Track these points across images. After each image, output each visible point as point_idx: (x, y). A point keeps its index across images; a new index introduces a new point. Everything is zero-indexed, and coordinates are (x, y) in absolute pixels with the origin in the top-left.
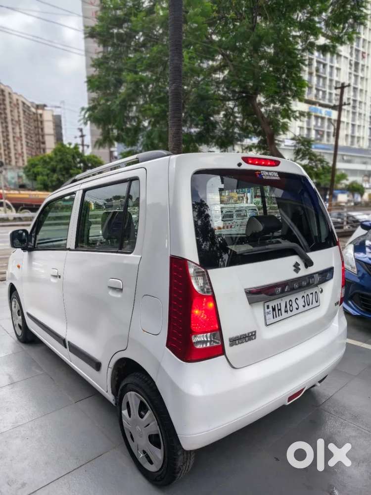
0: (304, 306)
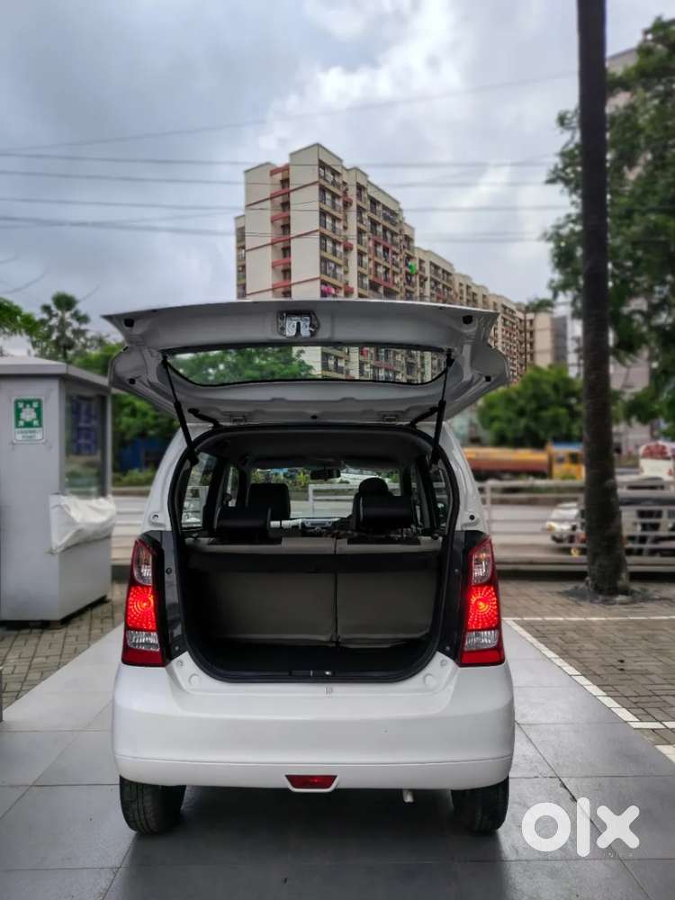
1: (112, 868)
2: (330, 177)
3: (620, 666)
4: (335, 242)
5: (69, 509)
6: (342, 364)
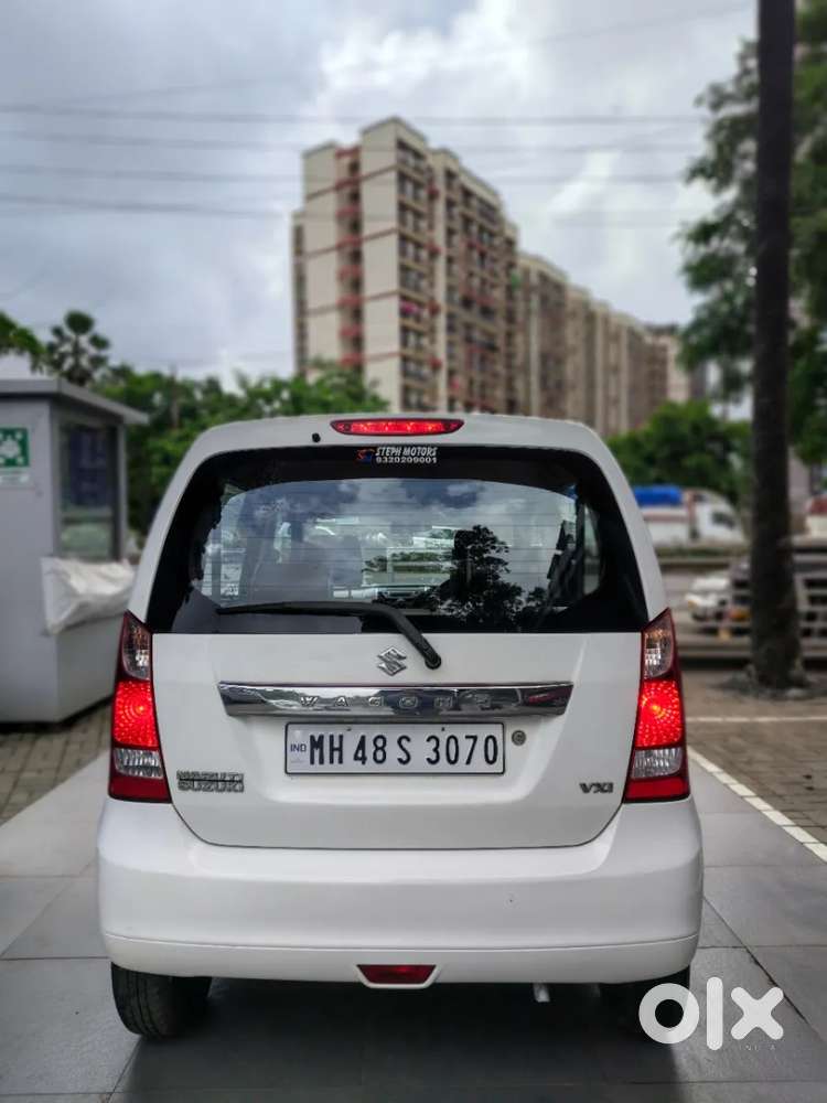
0: (433, 762)
1: (102, 1094)
2: (411, 161)
3: (808, 783)
4: (418, 245)
5: (69, 576)
6: (426, 399)
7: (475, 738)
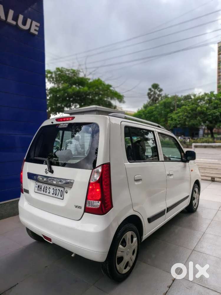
0: (53, 194)
7: (59, 190)
